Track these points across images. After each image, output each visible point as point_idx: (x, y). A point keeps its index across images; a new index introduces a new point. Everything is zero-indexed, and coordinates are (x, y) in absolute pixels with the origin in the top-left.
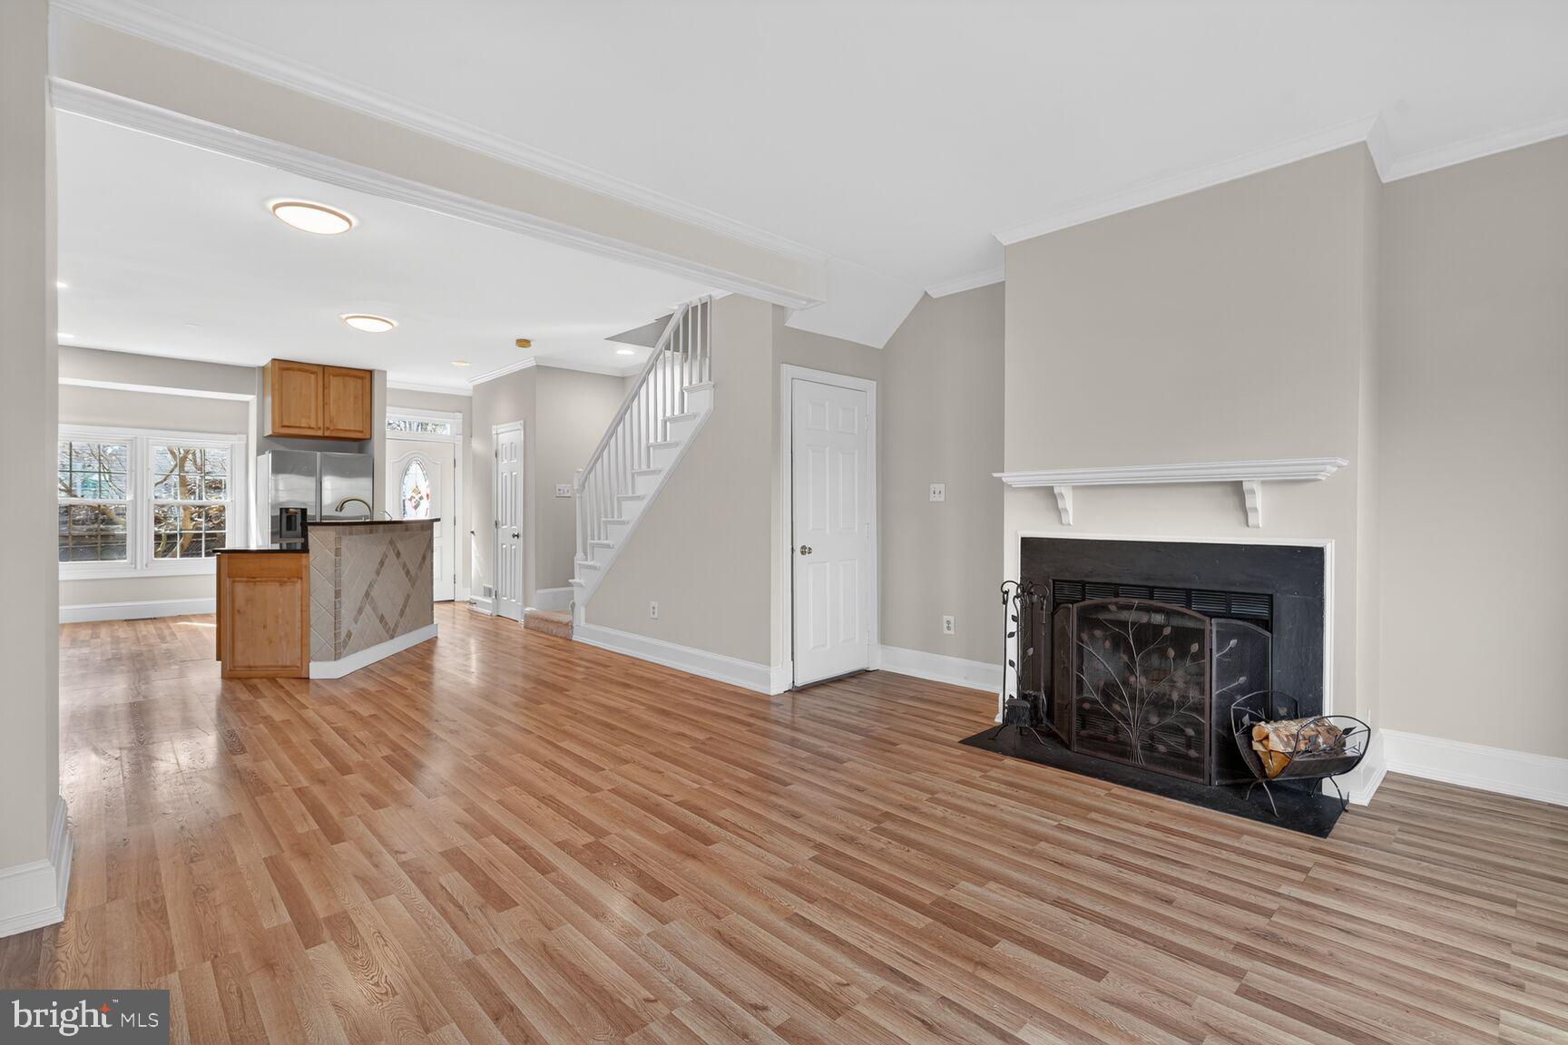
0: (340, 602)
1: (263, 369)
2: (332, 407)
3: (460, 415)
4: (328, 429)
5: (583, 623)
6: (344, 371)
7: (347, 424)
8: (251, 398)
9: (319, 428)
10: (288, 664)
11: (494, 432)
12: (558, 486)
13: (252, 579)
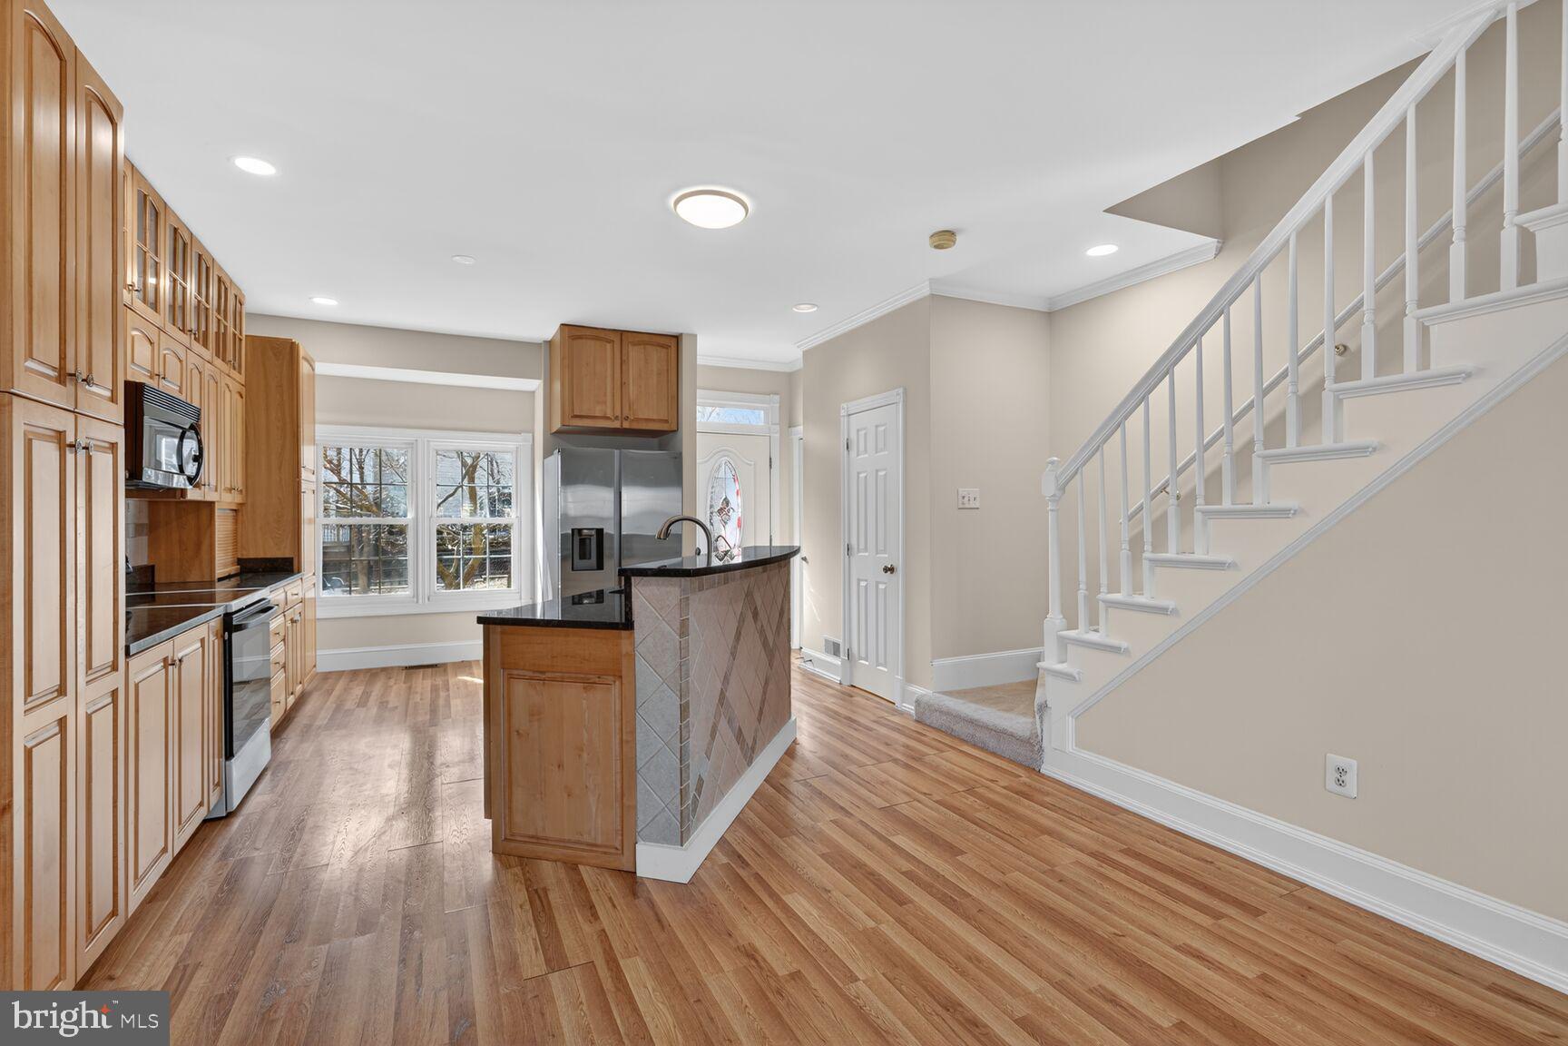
0: (687, 726)
1: (549, 343)
2: (632, 390)
3: (777, 397)
4: (627, 418)
5: (1070, 746)
6: (646, 338)
7: (648, 412)
8: (535, 385)
9: (617, 418)
10: (599, 842)
11: (843, 413)
12: (962, 491)
13: (540, 675)
